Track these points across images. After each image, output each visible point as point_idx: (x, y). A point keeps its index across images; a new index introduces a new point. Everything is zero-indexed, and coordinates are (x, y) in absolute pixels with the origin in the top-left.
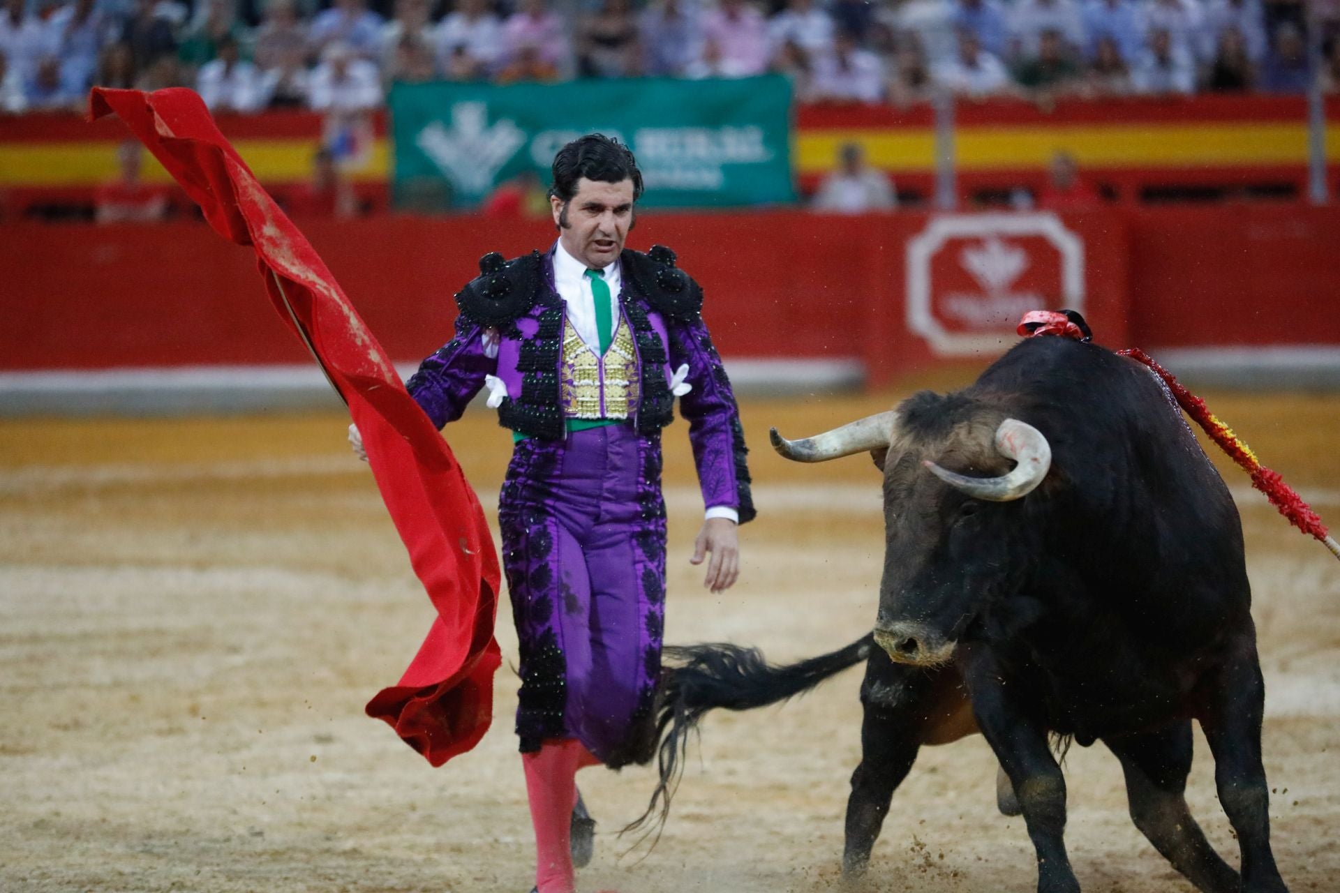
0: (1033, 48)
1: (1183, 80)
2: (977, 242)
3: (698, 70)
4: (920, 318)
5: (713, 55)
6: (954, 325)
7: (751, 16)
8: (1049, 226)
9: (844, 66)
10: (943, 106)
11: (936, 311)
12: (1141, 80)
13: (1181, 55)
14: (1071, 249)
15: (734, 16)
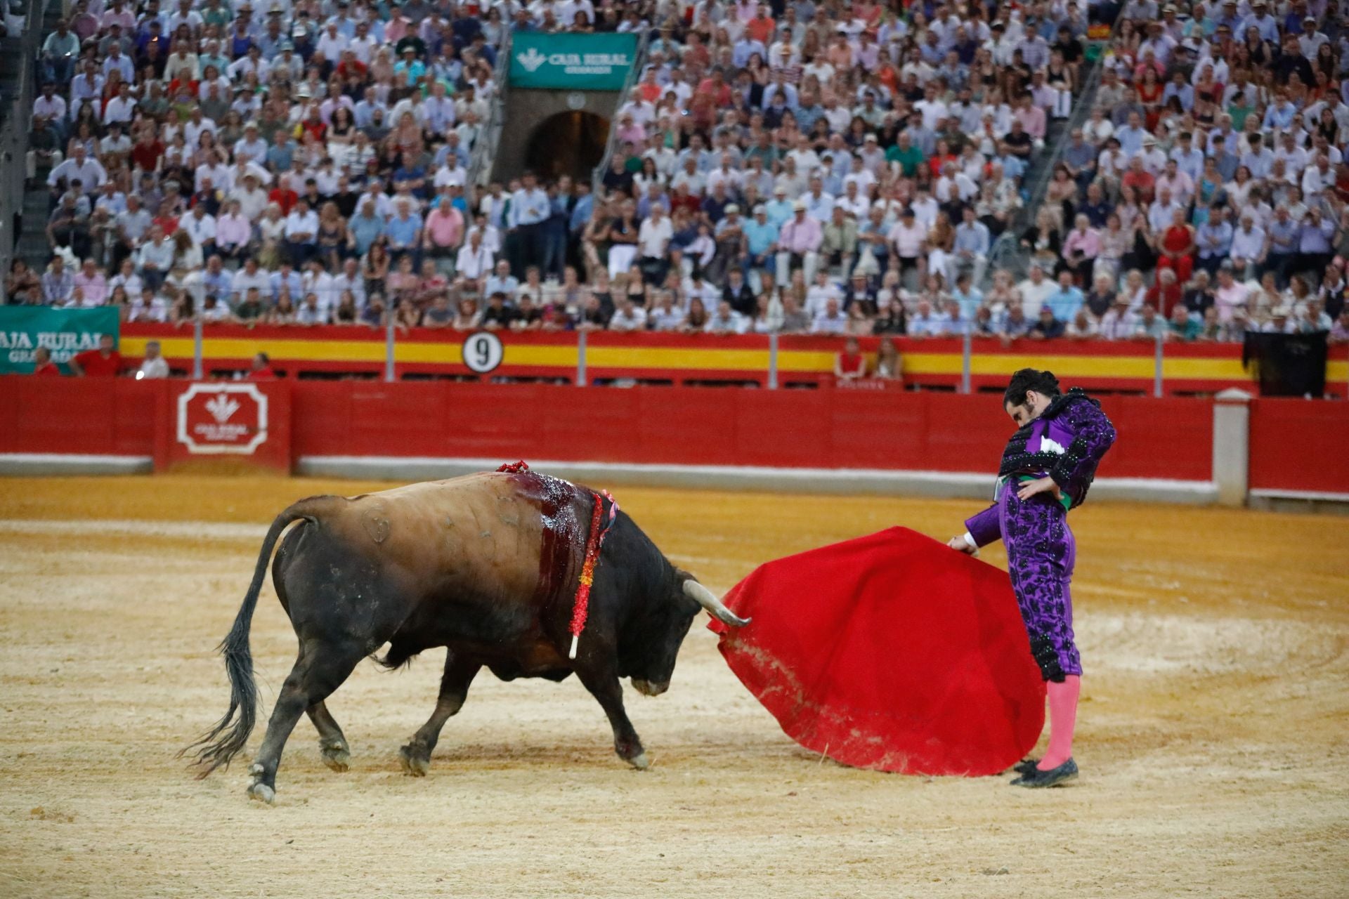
0: (244, 298)
1: (322, 318)
2: (214, 396)
3: (71, 304)
4: (182, 435)
5: (79, 296)
6: (200, 439)
7: (99, 276)
8: (251, 389)
9: (148, 304)
10: (200, 326)
11: (190, 431)
12: (301, 317)
13: (322, 303)
14: (262, 401)
15: (90, 276)
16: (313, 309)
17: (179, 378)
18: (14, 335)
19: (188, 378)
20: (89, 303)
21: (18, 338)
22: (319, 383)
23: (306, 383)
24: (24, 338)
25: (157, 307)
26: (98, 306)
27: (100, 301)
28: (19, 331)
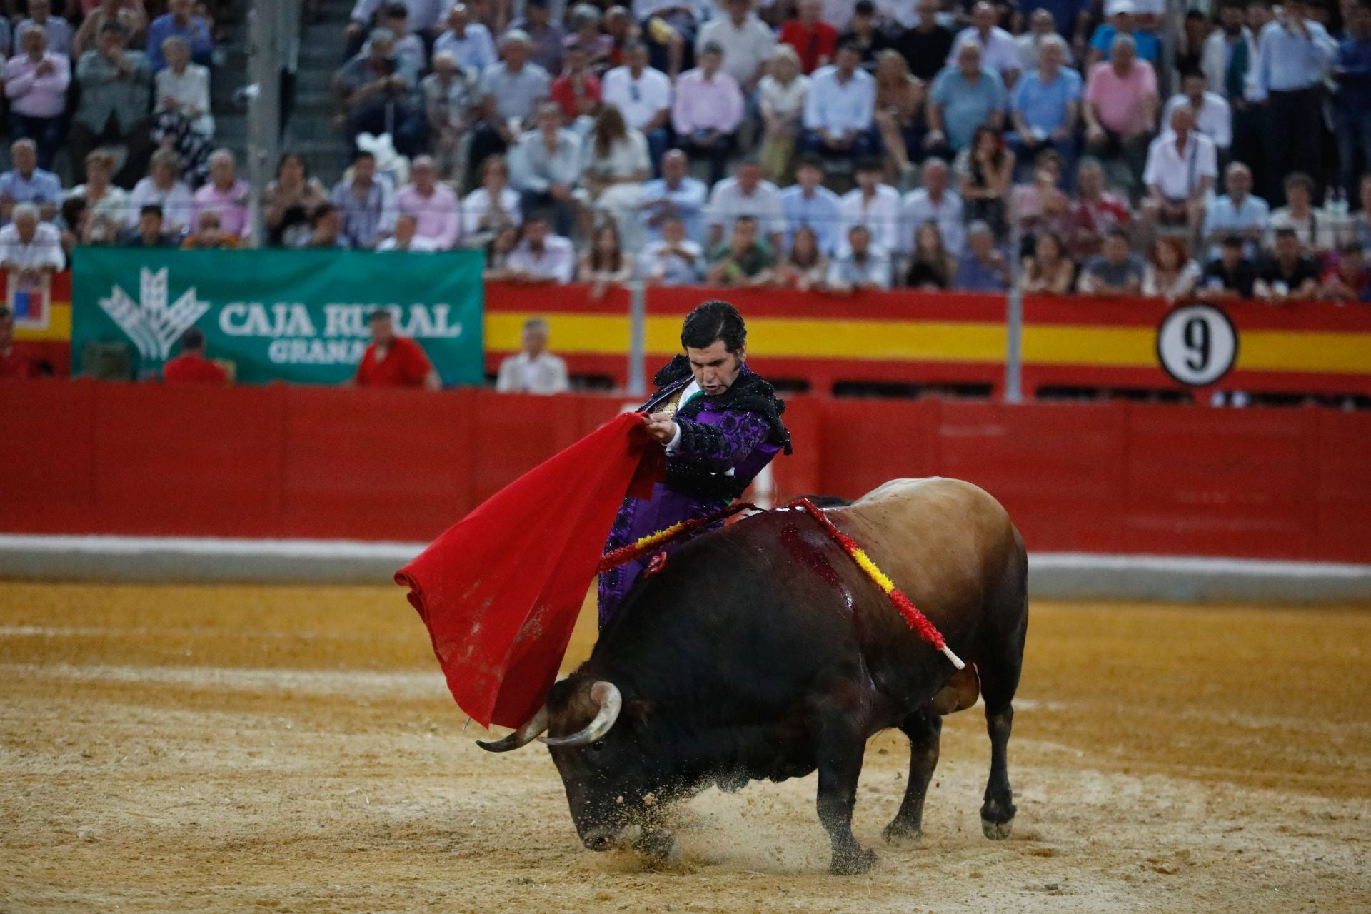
1: (879, 276)
3: (389, 246)
5: (405, 229)
7: (445, 190)
9: (537, 247)
10: (637, 288)
15: (425, 191)
16: (861, 257)
17: (601, 394)
18: (280, 310)
19: (616, 393)
20: (423, 243)
21: (288, 315)
22: (873, 403)
23: (848, 403)
24: (300, 312)
25: (557, 251)
26: (439, 252)
27: (444, 241)
28: (290, 301)
